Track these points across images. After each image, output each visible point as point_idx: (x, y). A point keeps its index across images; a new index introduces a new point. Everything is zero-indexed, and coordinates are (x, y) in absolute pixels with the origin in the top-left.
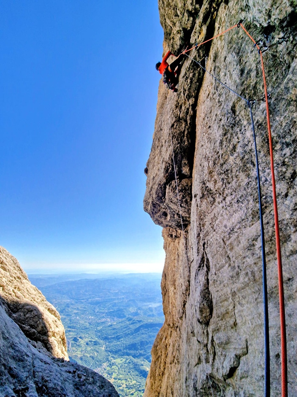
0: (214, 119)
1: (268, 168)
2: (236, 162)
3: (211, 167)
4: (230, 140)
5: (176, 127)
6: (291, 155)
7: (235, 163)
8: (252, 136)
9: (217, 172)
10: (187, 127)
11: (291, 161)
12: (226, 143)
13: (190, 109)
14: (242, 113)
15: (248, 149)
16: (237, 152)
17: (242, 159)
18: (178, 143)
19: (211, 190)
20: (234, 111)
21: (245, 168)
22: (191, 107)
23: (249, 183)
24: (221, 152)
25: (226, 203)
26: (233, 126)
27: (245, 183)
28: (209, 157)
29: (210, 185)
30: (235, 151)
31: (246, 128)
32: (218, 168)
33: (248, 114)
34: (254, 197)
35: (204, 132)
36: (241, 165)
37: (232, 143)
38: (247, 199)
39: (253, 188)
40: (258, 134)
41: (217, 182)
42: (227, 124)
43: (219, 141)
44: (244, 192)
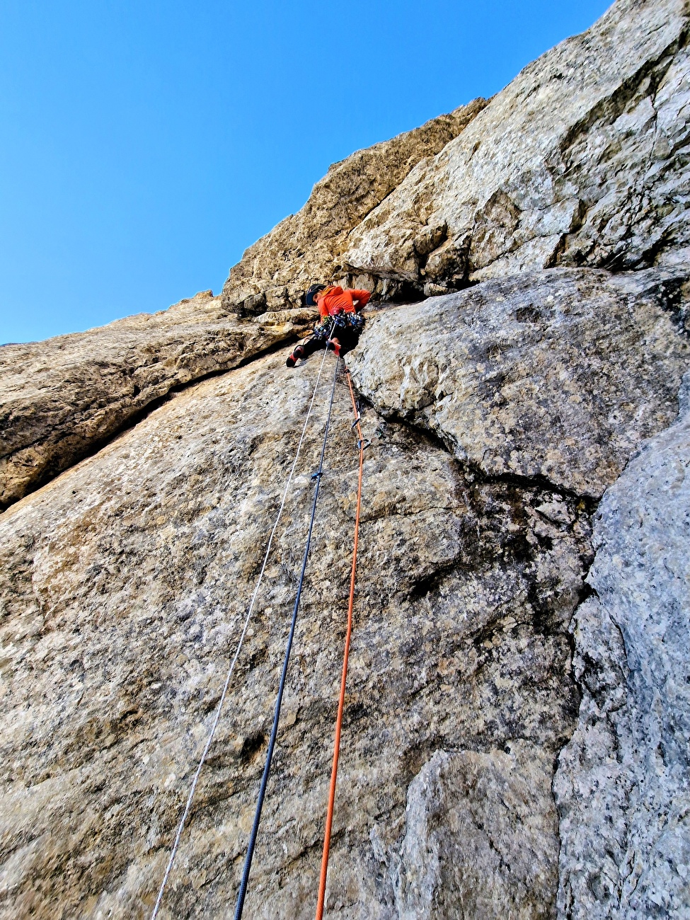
0: (201, 431)
1: (224, 607)
2: (171, 546)
3: (101, 514)
4: (203, 490)
5: (105, 375)
6: (282, 605)
7: (166, 547)
8: (248, 516)
9: (100, 540)
10: (127, 399)
11: (274, 620)
12: (189, 488)
13: (167, 382)
14: (264, 463)
15: (221, 534)
16: (194, 525)
17: (191, 548)
18: (73, 404)
19: (28, 580)
20: (253, 448)
21: (177, 577)
22: (172, 380)
23: (151, 623)
24: (160, 498)
25: (33, 650)
26: (231, 469)
27: (144, 617)
28: (120, 489)
29: (43, 562)
30: (190, 520)
31: (249, 493)
32: (117, 528)
33: (271, 471)
34: (131, 672)
35: (160, 436)
36: (176, 560)
37: (199, 499)
38: (110, 668)
39: (152, 643)
40: (260, 520)
41: (75, 567)
42: (223, 457)
43: (178, 475)
44: (121, 642)
